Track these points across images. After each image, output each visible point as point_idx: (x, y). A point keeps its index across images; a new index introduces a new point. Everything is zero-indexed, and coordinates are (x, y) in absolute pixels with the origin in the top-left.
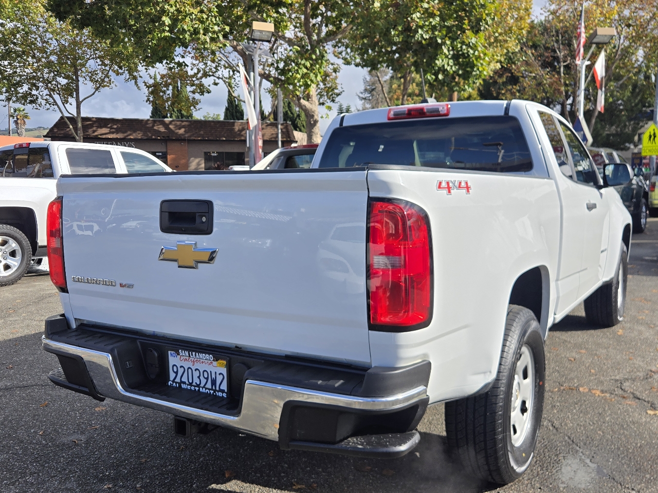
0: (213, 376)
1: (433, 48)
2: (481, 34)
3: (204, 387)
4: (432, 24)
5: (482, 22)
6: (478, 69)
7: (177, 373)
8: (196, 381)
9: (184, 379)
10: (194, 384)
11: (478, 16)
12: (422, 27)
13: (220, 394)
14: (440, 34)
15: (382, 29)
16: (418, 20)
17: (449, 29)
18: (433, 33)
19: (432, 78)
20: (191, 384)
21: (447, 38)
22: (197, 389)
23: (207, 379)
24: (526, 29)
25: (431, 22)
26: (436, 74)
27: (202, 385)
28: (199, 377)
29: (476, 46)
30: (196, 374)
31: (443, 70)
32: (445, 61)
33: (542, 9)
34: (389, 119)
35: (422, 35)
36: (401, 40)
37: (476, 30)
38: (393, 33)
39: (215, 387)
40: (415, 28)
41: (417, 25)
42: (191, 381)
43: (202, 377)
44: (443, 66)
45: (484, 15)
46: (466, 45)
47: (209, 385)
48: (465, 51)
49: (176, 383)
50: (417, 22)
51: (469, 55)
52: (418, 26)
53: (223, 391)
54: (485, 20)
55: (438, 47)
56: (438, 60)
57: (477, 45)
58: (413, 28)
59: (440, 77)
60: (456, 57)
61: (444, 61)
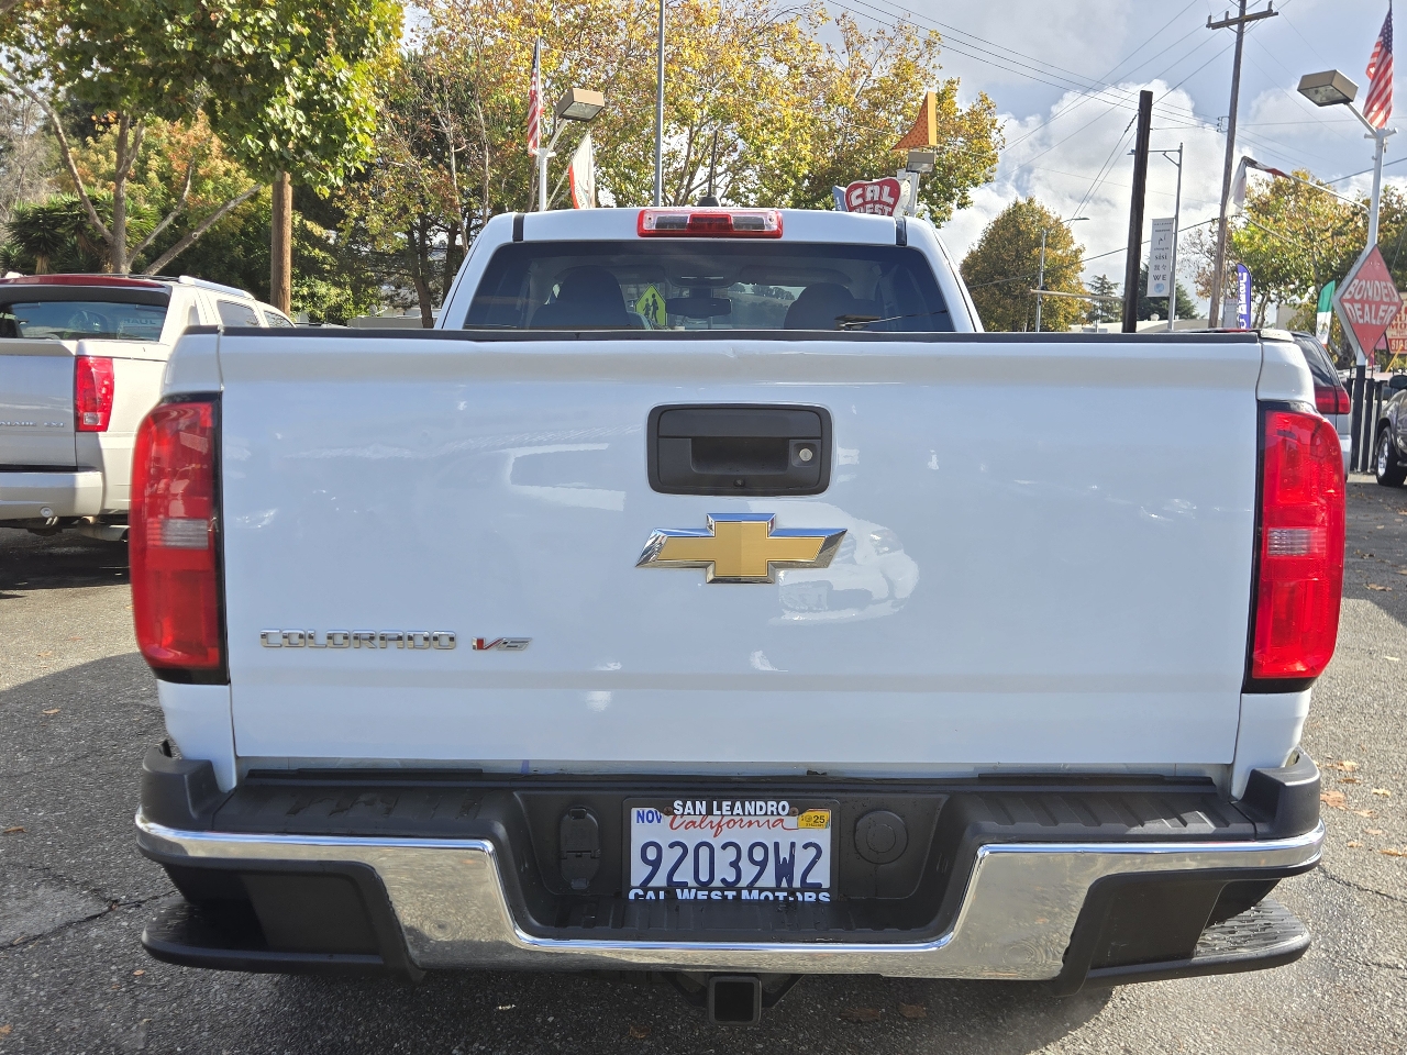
0: (784, 854)
1: (268, 79)
2: (361, 65)
3: (750, 888)
4: (261, 23)
5: (368, 38)
6: (355, 139)
7: (656, 864)
8: (725, 872)
9: (684, 874)
10: (717, 883)
11: (358, 25)
12: (238, 27)
13: (810, 897)
14: (278, 49)
15: (140, 13)
16: (230, 10)
17: (297, 41)
18: (261, 44)
19: (258, 145)
20: (703, 886)
21: (294, 62)
22: (730, 894)
23: (763, 864)
24: (393, 67)
25: (258, 20)
26: (264, 138)
27: (744, 883)
28: (735, 864)
29: (346, 89)
30: (724, 858)
31: (282, 134)
32: (289, 113)
33: (412, 31)
34: (643, 234)
35: (238, 46)
36: (190, 48)
37: (352, 56)
38: (169, 28)
39: (790, 881)
40: (222, 27)
41: (225, 20)
42: (704, 877)
43: (744, 863)
44: (284, 121)
45: (372, 24)
46: (328, 83)
47: (769, 879)
48: (326, 96)
49: (656, 890)
50: (228, 13)
51: (333, 106)
52: (230, 24)
53: (817, 888)
54: (373, 35)
55: (277, 77)
56: (272, 106)
57: (350, 87)
58: (218, 26)
59: (273, 144)
60: (305, 105)
61: (284, 111)
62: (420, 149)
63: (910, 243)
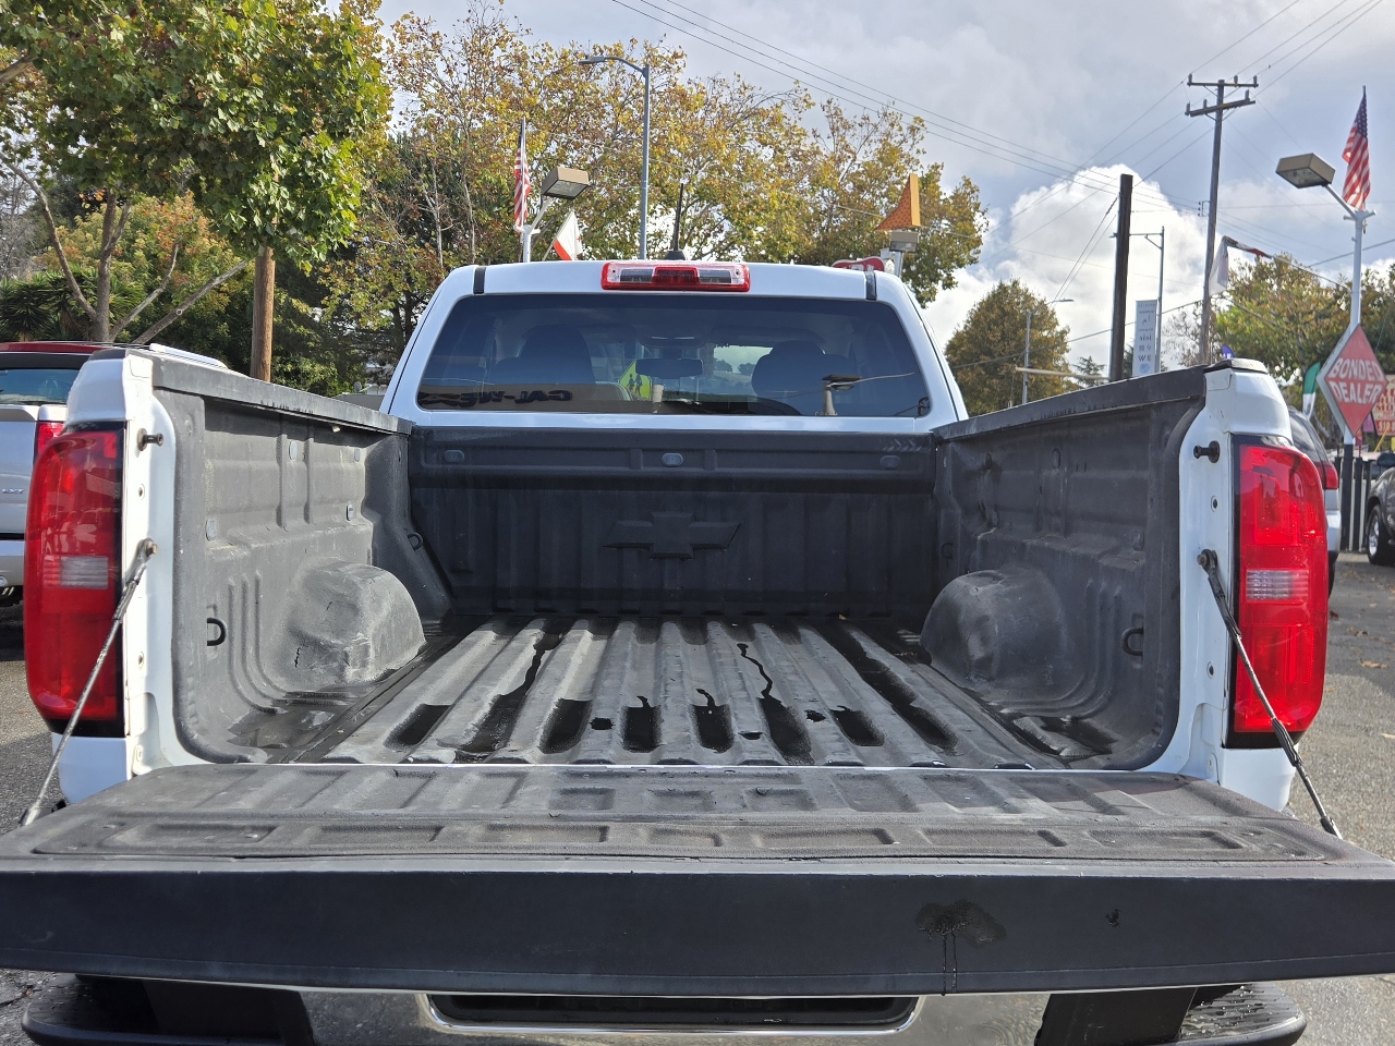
1: (252, 156)
2: (348, 143)
4: (248, 103)
5: (354, 117)
6: (339, 215)
11: (345, 104)
12: (225, 106)
14: (263, 127)
15: (127, 92)
16: (217, 89)
17: (282, 119)
18: (247, 122)
19: (241, 221)
21: (280, 140)
24: (381, 148)
25: (246, 98)
26: (248, 213)
29: (331, 165)
31: (265, 208)
32: (273, 190)
33: (401, 113)
34: (606, 286)
35: (224, 124)
36: (176, 127)
37: (338, 134)
38: (155, 107)
40: (209, 105)
41: (212, 99)
44: (268, 197)
45: (358, 104)
46: (313, 160)
48: (311, 174)
50: (215, 92)
51: (319, 183)
52: (217, 103)
54: (359, 114)
55: (262, 155)
56: (257, 183)
57: (335, 164)
58: (205, 105)
59: (257, 220)
60: (290, 182)
61: (270, 187)
62: (407, 228)
63: (880, 298)
